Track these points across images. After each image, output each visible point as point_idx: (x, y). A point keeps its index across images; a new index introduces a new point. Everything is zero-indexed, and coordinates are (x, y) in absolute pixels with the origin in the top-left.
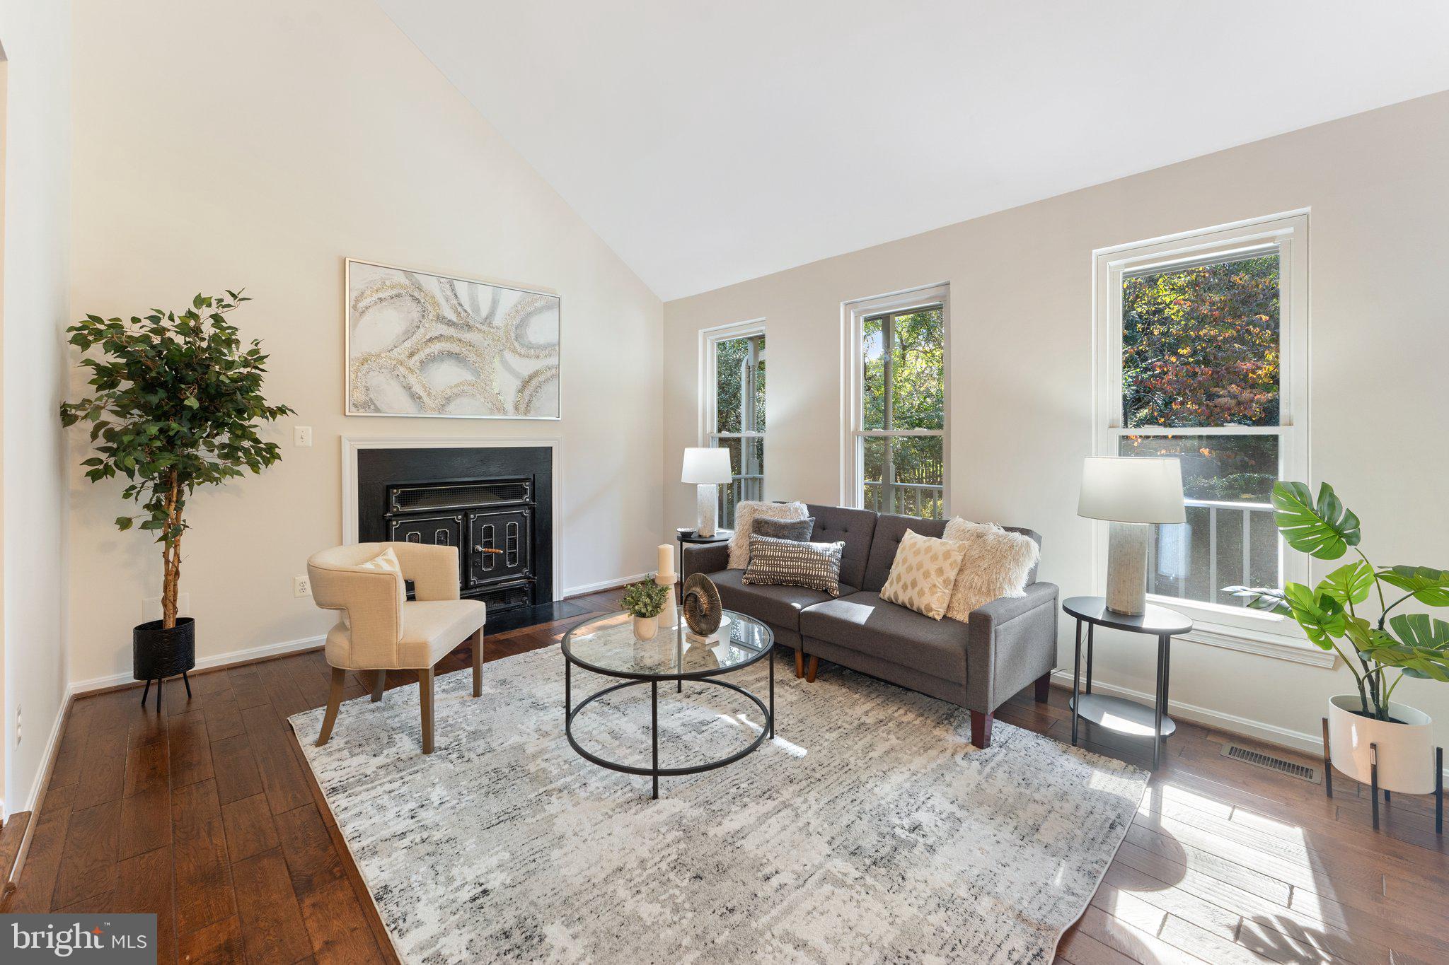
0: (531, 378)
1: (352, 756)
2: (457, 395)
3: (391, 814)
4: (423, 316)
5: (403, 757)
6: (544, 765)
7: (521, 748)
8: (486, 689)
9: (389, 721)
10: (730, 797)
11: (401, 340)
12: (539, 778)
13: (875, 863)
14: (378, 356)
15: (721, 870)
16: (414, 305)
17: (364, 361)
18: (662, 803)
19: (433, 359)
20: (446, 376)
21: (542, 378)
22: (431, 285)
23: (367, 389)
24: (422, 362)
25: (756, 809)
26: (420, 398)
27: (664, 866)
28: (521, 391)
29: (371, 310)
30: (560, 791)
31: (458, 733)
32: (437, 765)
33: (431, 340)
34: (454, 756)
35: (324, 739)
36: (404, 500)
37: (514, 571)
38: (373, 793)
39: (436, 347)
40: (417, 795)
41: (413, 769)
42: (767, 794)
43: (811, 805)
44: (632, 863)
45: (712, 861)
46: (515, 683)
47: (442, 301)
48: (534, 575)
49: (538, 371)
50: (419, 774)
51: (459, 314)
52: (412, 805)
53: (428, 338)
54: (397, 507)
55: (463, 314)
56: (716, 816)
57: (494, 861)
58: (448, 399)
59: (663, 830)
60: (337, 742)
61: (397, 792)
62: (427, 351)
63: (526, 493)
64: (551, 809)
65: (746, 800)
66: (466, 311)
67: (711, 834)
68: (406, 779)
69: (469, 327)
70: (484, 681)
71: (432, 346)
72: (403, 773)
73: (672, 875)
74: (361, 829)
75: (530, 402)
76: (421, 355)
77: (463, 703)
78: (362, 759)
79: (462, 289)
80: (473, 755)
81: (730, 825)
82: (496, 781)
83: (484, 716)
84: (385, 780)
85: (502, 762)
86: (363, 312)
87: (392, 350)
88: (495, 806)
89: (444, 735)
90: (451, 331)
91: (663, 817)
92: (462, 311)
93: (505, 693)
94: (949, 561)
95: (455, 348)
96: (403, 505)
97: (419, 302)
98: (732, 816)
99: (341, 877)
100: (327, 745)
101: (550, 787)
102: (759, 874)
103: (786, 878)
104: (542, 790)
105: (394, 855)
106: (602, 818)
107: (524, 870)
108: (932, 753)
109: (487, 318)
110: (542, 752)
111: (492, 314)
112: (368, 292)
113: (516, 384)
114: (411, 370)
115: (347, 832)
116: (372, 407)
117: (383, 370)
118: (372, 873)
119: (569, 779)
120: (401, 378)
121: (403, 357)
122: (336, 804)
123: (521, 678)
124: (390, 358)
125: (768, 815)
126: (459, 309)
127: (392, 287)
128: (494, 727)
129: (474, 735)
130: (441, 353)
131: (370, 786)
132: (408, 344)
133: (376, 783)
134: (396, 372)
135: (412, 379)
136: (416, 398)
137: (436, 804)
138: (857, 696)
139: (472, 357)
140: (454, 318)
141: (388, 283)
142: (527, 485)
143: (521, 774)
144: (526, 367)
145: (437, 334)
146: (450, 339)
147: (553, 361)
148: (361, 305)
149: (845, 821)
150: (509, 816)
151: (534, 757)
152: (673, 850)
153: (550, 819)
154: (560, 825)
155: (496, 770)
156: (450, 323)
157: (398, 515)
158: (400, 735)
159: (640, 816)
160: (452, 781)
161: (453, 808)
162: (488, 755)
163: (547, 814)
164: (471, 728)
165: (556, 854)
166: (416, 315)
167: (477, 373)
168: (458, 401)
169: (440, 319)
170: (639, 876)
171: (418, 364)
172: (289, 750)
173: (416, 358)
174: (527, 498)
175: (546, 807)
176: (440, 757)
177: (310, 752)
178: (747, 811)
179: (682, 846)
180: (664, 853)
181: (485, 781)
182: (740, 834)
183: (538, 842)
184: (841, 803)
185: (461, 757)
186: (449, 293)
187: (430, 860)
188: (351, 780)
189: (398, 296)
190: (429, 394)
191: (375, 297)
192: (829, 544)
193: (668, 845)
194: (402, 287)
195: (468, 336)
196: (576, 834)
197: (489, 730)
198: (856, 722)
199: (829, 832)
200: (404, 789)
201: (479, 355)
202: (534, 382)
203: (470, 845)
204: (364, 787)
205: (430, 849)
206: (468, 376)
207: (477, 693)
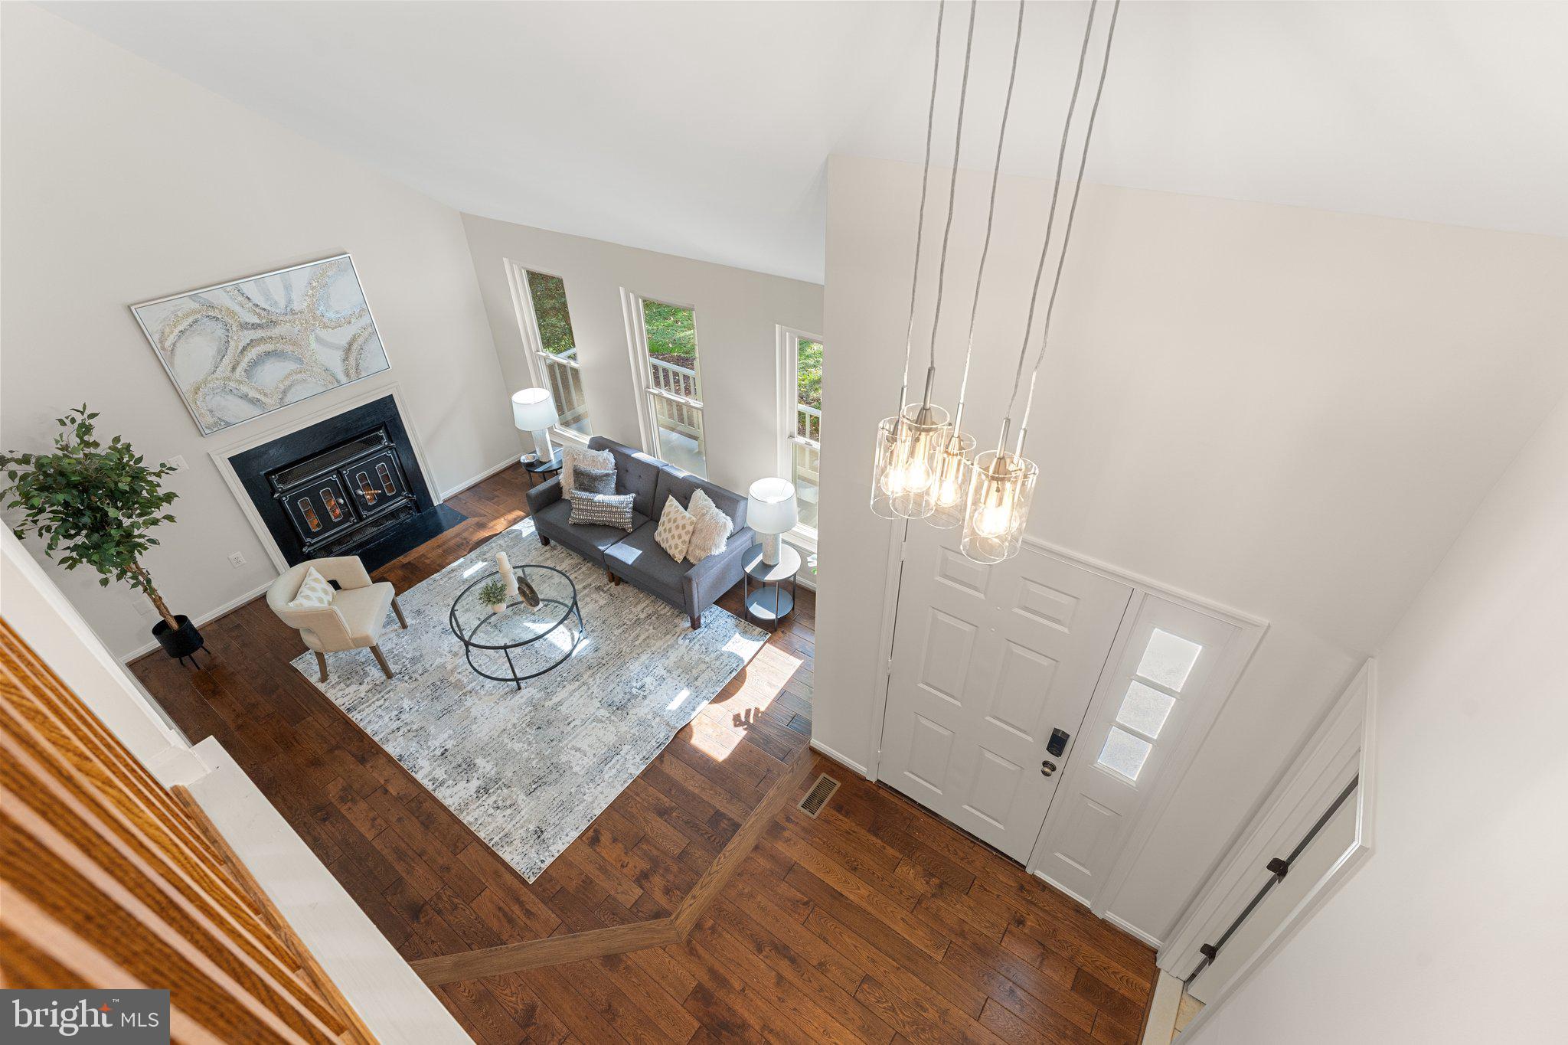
0: (350, 345)
1: (348, 686)
2: (290, 387)
3: (387, 719)
4: (228, 330)
5: (377, 682)
6: (459, 677)
7: (443, 666)
8: (409, 621)
9: (357, 657)
10: (557, 683)
11: (218, 360)
12: (458, 686)
13: (618, 709)
14: (205, 382)
15: (550, 723)
16: (213, 323)
17: (197, 390)
18: (523, 692)
19: (255, 364)
20: (272, 374)
21: (361, 340)
22: (221, 297)
23: (211, 411)
24: (246, 371)
25: (570, 687)
26: (258, 400)
27: (524, 726)
28: (346, 359)
29: (178, 345)
30: (471, 692)
31: (403, 661)
32: (400, 686)
33: (244, 349)
34: (406, 678)
35: (324, 678)
36: (283, 480)
37: (394, 497)
38: (372, 709)
39: (252, 354)
40: (395, 706)
41: (388, 689)
42: (576, 679)
43: (596, 683)
44: (510, 726)
45: (546, 720)
46: (427, 612)
47: (237, 309)
48: (413, 494)
49: (354, 336)
50: (391, 693)
51: (259, 315)
52: (396, 713)
53: (240, 348)
54: (280, 486)
55: (263, 313)
56: (549, 696)
57: (446, 736)
58: (285, 392)
59: (524, 707)
60: (333, 678)
61: (384, 706)
62: (246, 360)
63: (382, 438)
64: (468, 704)
65: (565, 683)
66: (264, 309)
67: (546, 706)
68: (386, 697)
69: (274, 323)
70: (405, 614)
71: (249, 354)
72: (382, 694)
73: (528, 729)
74: (375, 729)
75: (357, 365)
76: (243, 365)
77: (398, 635)
78: (353, 688)
79: (249, 287)
80: (418, 676)
81: (555, 700)
82: (436, 690)
83: (415, 645)
84: (374, 699)
85: (434, 679)
86: (172, 350)
87: (215, 371)
88: (439, 707)
89: (396, 663)
90: (260, 333)
91: (524, 700)
92: (260, 311)
93: (422, 621)
94: (685, 531)
95: (269, 347)
96: (284, 483)
97: (217, 319)
98: (557, 694)
99: (377, 753)
100: (328, 681)
101: (464, 691)
102: (566, 723)
103: (578, 722)
104: (461, 693)
105: (398, 740)
106: (493, 705)
107: (461, 737)
108: (669, 636)
109: (286, 307)
110: (455, 668)
111: (290, 301)
112: (167, 330)
113: (338, 355)
114: (240, 382)
115: (368, 731)
116: (223, 423)
117: (216, 391)
118: (392, 749)
119: (474, 684)
120: (235, 391)
121: (228, 373)
122: (355, 717)
123: (429, 606)
124: (217, 379)
125: (575, 691)
126: (257, 310)
127: (187, 316)
128: (424, 652)
129: (414, 660)
130: (259, 357)
131: (367, 704)
132: (226, 360)
133: (371, 702)
134: (228, 388)
135: (245, 389)
136: (254, 402)
137: (408, 710)
138: (641, 596)
139: (288, 348)
140: (256, 320)
141: (180, 314)
142: (381, 433)
143: (447, 685)
144: (342, 336)
145: (248, 341)
146: (262, 340)
147: (365, 320)
148: (168, 344)
149: (610, 688)
150: (447, 711)
151: (452, 671)
152: (528, 717)
153: (468, 710)
154: (474, 712)
155: (433, 684)
156: (255, 326)
157: (283, 492)
158: (369, 667)
159: (512, 701)
160: (411, 693)
161: (417, 711)
162: (426, 674)
163: (466, 707)
164: (409, 656)
165: (474, 727)
166: (220, 332)
167: (301, 361)
168: (293, 390)
169: (244, 326)
170: (513, 732)
171: (243, 373)
172: (306, 686)
173: (239, 369)
174: (385, 442)
175: (465, 703)
176: (399, 679)
177: (321, 687)
178: (565, 689)
179: (533, 714)
180: (524, 719)
181: (429, 691)
182: (560, 703)
183: (465, 722)
184: (612, 678)
185: (411, 678)
186: (240, 298)
187: (416, 739)
188: (355, 702)
189: (196, 321)
190: (265, 395)
191: (176, 332)
192: (624, 497)
193: (526, 715)
194: (194, 312)
195: (276, 331)
196: (482, 716)
197: (421, 656)
198: (635, 618)
199: (602, 695)
200: (387, 703)
201: (295, 344)
202: (355, 347)
203: (432, 729)
204: (365, 705)
205: (415, 734)
206: (291, 366)
207: (404, 626)
